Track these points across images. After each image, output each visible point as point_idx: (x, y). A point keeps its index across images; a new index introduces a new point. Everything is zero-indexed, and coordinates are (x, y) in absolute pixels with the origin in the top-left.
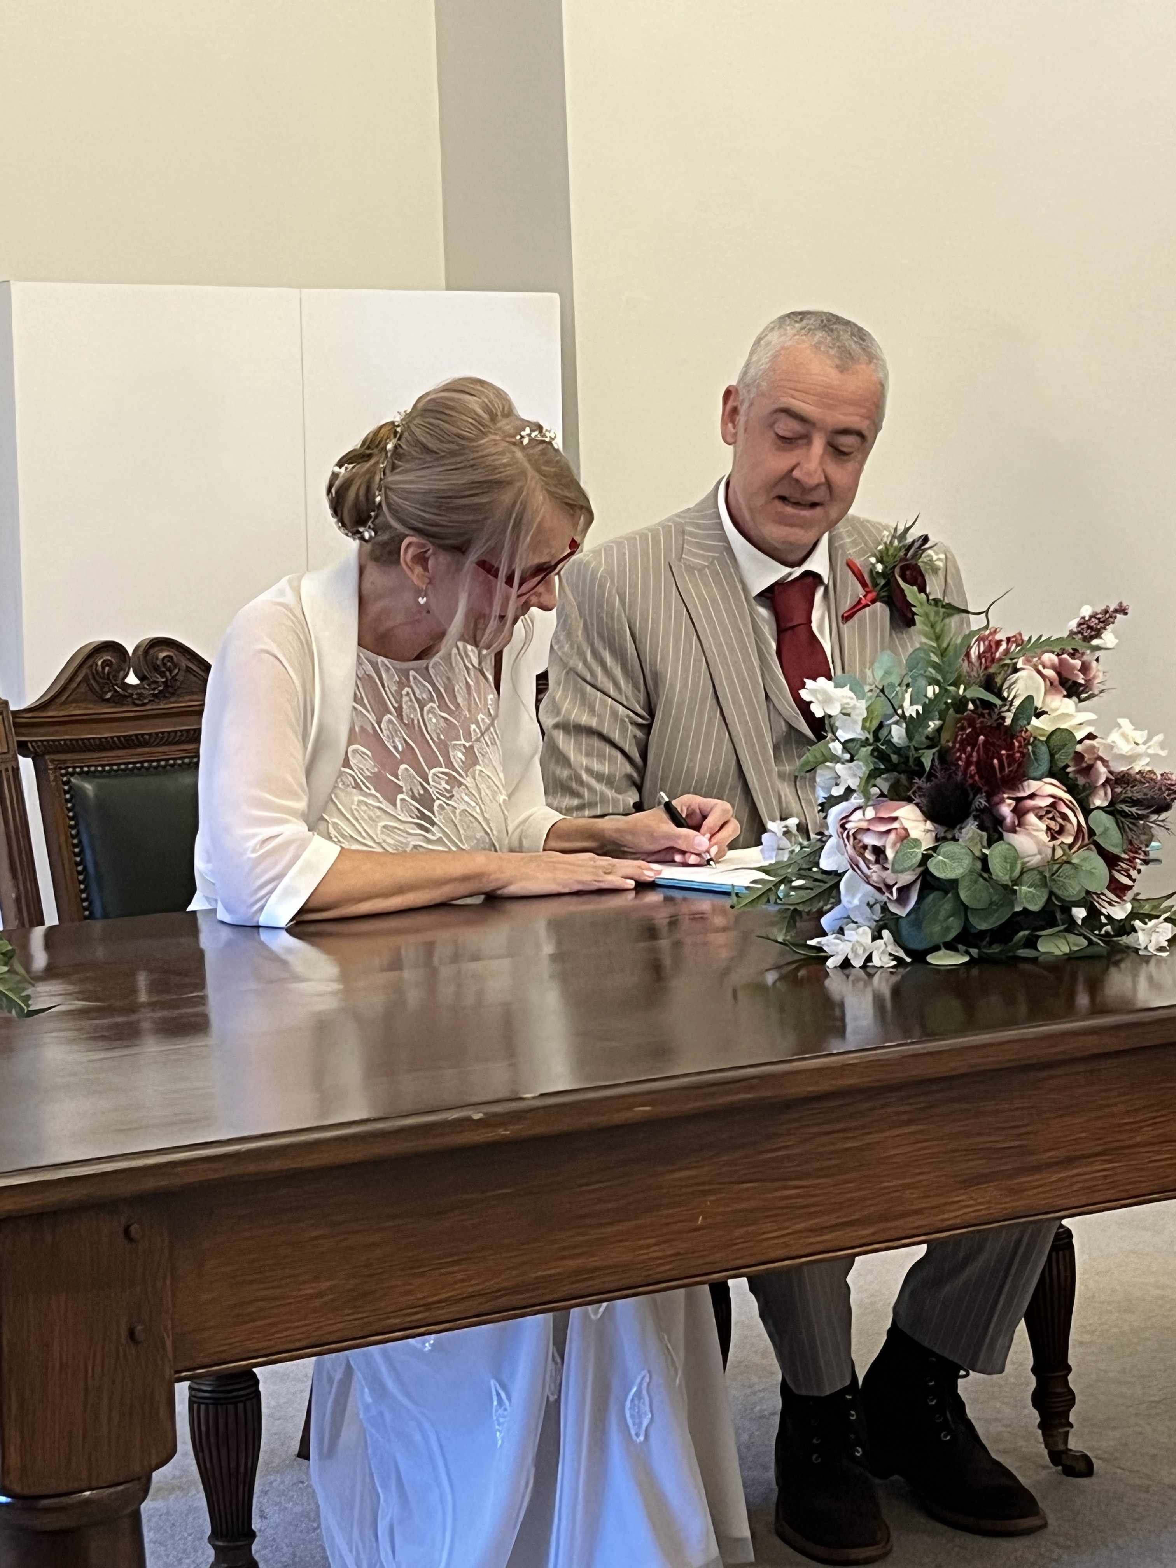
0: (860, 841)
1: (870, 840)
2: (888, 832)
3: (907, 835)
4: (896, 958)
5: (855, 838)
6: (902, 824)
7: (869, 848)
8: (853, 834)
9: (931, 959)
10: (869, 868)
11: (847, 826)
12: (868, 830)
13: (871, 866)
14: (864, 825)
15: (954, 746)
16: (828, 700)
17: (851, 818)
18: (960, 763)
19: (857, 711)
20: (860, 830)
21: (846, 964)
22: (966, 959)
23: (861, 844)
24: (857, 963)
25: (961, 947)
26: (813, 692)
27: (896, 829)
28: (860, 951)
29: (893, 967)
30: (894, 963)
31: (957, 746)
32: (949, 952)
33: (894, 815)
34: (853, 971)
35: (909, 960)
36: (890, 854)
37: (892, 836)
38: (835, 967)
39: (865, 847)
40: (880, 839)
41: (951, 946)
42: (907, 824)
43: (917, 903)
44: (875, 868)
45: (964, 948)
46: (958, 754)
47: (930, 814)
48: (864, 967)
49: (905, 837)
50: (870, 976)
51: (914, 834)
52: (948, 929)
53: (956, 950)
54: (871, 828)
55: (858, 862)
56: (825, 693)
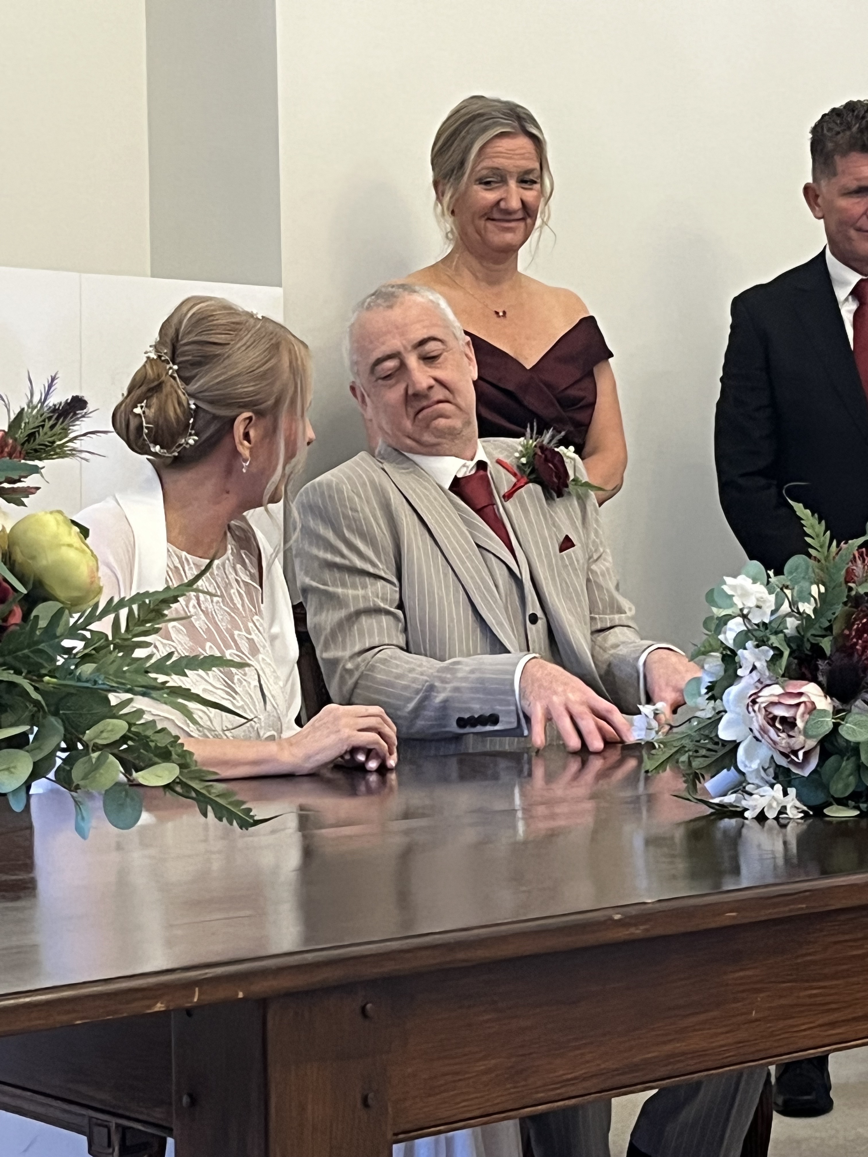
0: (770, 713)
1: (779, 712)
2: (798, 705)
3: (815, 708)
4: (803, 812)
5: (766, 711)
6: (809, 697)
7: (778, 719)
8: (765, 708)
9: (826, 811)
10: (779, 736)
11: (758, 700)
12: (780, 703)
13: (780, 734)
14: (776, 699)
15: (851, 634)
16: (745, 594)
17: (760, 694)
18: (858, 647)
19: (768, 604)
20: (773, 704)
21: (761, 818)
22: (857, 813)
23: (771, 716)
24: (771, 814)
25: (851, 803)
26: (734, 587)
27: (804, 702)
28: (775, 804)
29: (802, 818)
30: (802, 815)
31: (854, 633)
32: (840, 807)
33: (802, 690)
34: (768, 822)
35: (811, 813)
36: (800, 724)
37: (802, 708)
38: (753, 818)
39: (775, 718)
40: (788, 711)
41: (842, 802)
42: (814, 699)
43: (818, 766)
44: (783, 735)
45: (853, 803)
46: (855, 640)
47: (828, 691)
48: (777, 819)
49: (812, 709)
50: (784, 826)
51: (819, 706)
52: (847, 786)
53: (846, 805)
54: (782, 701)
55: (768, 731)
56: (743, 588)
